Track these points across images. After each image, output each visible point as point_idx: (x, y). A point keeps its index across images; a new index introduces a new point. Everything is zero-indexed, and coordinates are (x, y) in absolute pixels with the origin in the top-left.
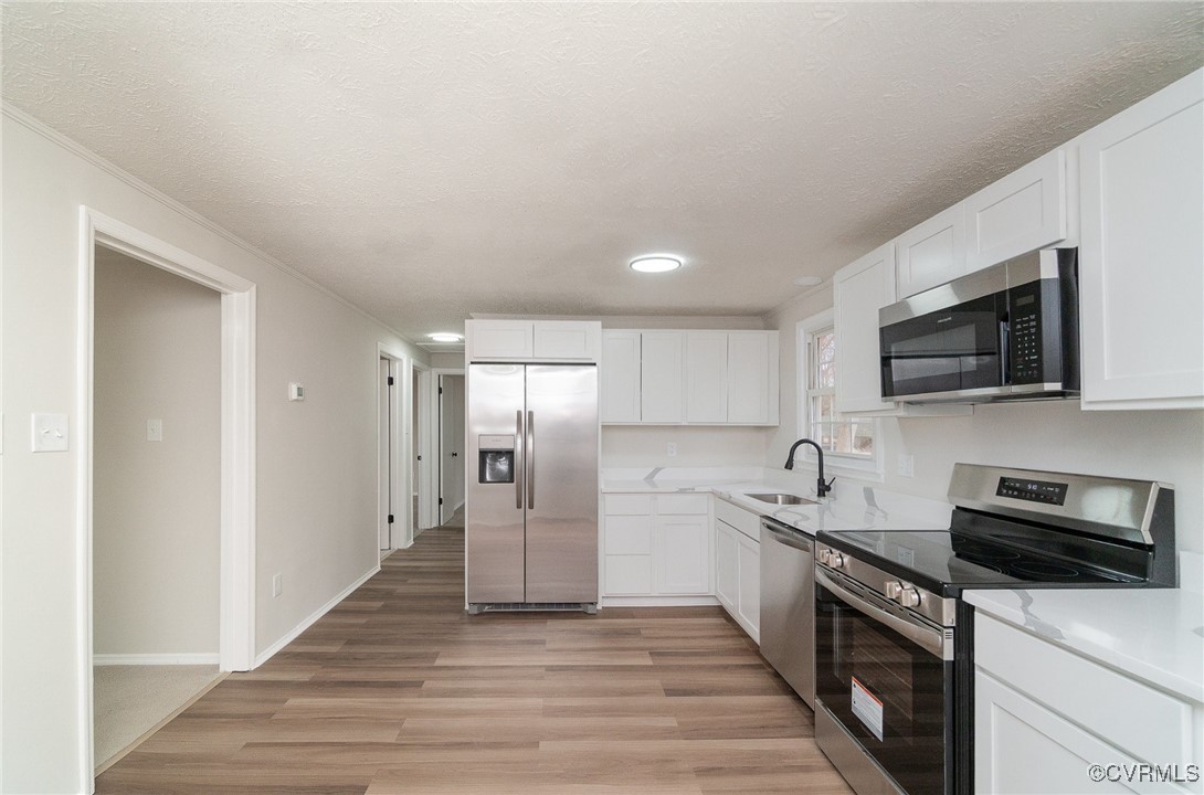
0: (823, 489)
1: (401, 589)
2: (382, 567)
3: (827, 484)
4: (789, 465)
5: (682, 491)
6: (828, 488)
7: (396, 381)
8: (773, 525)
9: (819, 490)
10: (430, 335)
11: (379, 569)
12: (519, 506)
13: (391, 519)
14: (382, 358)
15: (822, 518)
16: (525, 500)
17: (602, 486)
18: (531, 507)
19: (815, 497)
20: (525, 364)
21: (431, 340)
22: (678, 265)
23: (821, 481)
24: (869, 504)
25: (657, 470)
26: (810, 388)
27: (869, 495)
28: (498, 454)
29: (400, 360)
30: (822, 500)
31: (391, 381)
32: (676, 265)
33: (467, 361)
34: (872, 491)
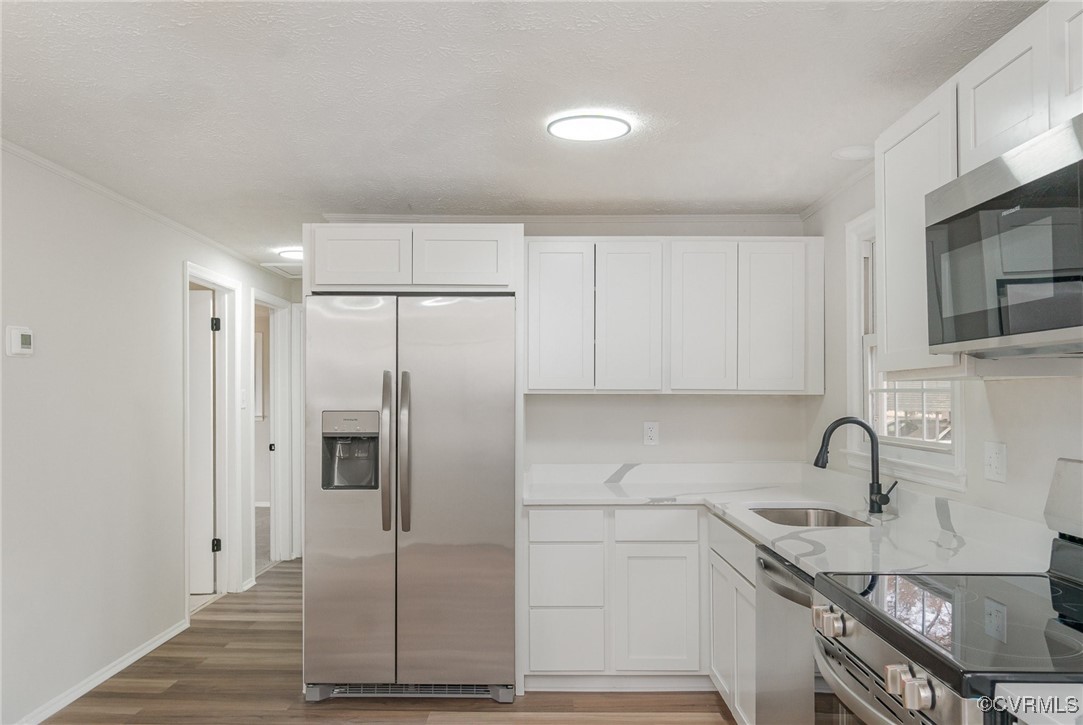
0: (878, 501)
1: (212, 658)
2: (192, 621)
3: (884, 492)
4: (821, 462)
5: (654, 504)
6: (886, 500)
7: (225, 324)
8: (771, 562)
9: (872, 502)
10: (276, 250)
11: (185, 625)
12: (386, 527)
13: (216, 545)
14: (194, 287)
15: (876, 549)
16: (398, 515)
17: (525, 494)
18: (406, 528)
19: (863, 514)
20: (398, 294)
21: (277, 258)
22: (626, 129)
23: (875, 487)
24: (943, 527)
25: (627, 467)
26: (866, 333)
27: (942, 508)
28: (355, 440)
29: (230, 291)
30: (875, 519)
31: (216, 324)
32: (623, 129)
33: (307, 289)
34: (946, 505)
